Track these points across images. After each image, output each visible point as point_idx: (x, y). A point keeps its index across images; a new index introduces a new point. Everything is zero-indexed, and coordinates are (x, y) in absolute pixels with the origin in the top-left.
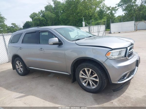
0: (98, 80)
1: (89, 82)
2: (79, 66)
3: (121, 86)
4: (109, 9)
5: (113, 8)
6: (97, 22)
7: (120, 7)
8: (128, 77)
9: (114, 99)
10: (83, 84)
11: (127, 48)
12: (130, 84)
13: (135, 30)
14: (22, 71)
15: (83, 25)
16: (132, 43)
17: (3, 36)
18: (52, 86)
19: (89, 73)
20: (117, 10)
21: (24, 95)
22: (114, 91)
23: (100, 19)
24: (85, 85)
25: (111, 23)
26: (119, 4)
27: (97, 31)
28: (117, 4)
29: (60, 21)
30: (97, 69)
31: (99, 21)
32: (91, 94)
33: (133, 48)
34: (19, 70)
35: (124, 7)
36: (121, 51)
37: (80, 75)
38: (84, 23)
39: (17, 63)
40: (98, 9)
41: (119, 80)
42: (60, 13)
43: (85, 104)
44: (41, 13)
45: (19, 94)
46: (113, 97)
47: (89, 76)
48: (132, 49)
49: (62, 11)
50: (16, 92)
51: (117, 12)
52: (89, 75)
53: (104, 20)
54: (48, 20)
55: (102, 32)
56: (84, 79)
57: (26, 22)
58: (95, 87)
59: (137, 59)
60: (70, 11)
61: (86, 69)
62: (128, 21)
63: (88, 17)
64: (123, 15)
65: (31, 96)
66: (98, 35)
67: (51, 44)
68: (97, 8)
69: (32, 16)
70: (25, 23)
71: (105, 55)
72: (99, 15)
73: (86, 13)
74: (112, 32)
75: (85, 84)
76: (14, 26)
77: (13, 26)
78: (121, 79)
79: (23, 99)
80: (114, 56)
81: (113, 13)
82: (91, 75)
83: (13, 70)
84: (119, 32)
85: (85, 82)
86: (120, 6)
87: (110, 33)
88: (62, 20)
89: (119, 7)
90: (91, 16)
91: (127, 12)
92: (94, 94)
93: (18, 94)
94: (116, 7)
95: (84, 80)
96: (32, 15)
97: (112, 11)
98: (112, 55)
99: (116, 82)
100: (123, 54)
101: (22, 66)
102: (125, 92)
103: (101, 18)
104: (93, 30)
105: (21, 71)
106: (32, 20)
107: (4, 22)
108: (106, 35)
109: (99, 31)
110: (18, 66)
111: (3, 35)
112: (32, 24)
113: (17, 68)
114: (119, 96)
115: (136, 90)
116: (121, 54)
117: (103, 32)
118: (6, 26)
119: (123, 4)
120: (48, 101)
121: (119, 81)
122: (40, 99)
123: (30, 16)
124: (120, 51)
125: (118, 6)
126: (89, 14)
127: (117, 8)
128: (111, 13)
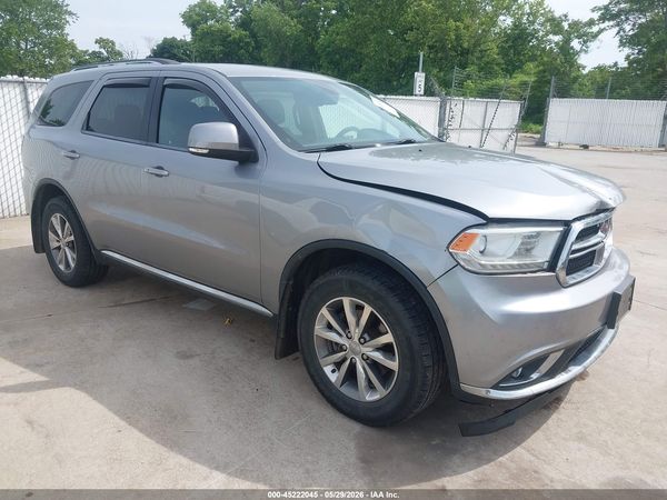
0: (394, 365)
1: (352, 367)
2: (320, 281)
3: (506, 412)
4: (555, 24)
5: (575, 25)
6: (491, 83)
7: (611, 23)
8: (551, 374)
9: (456, 473)
10: (328, 370)
11: (567, 224)
12: (563, 404)
13: (663, 146)
14: (72, 265)
15: (418, 89)
16: (602, 203)
17: (25, 90)
18: (185, 356)
19: (358, 324)
20: (595, 36)
21: (43, 379)
22: (467, 431)
23: (507, 71)
24: (333, 377)
25: (554, 96)
26: (606, 8)
27: (479, 123)
28: (600, 9)
29: (319, 58)
30: (399, 308)
31: (501, 81)
32: (356, 427)
33: (605, 231)
34: (58, 257)
35: (627, 27)
36: (539, 234)
37: (316, 327)
38: (420, 78)
39: (54, 223)
40: (506, 21)
41: (501, 382)
42: (325, 17)
43: (307, 471)
44: (234, 7)
45: (22, 372)
46: (456, 459)
47: (356, 340)
48: (600, 233)
49: (334, 12)
50: (13, 361)
51: (592, 45)
52: (356, 332)
53: (526, 78)
54: (266, 46)
55: (503, 135)
56: (334, 348)
57: (165, 39)
58: (376, 397)
59: (617, 288)
60: (372, 14)
61: (346, 301)
62: (636, 96)
63: (454, 54)
64: (616, 64)
65: (73, 390)
66: (482, 143)
67: (200, 151)
68: (502, 18)
69: (190, 17)
70: (158, 46)
71: (448, 248)
72: (503, 52)
73: (445, 32)
74: (551, 138)
75: (336, 374)
76: (107, 52)
77: (103, 50)
78: (509, 378)
79: (32, 397)
80: (494, 255)
81: (572, 48)
82: (366, 336)
83: (37, 251)
84: (586, 147)
85: (338, 365)
86: (609, 20)
87: (541, 143)
88: (328, 54)
89: (607, 23)
90: (465, 52)
91: (640, 51)
92: (368, 431)
93: (19, 369)
94: (591, 23)
95: (334, 352)
96: (192, 9)
97: (567, 41)
98: (481, 252)
99: (482, 392)
100: (543, 254)
101: (72, 238)
102: (523, 444)
103: (511, 68)
104: (458, 119)
105: (67, 265)
106: (193, 33)
107: (62, 28)
108: (521, 151)
109: (487, 126)
110: (58, 236)
111: (23, 82)
112: (187, 55)
113: (54, 244)
114: (489, 461)
115: (582, 445)
116: (534, 252)
117: (507, 133)
118: (72, 46)
119: (627, 12)
120: (141, 431)
121: (496, 387)
122: (106, 410)
123: (183, 16)
124: (530, 237)
125: (603, 19)
126: (458, 38)
127: (595, 29)
128: (565, 48)
